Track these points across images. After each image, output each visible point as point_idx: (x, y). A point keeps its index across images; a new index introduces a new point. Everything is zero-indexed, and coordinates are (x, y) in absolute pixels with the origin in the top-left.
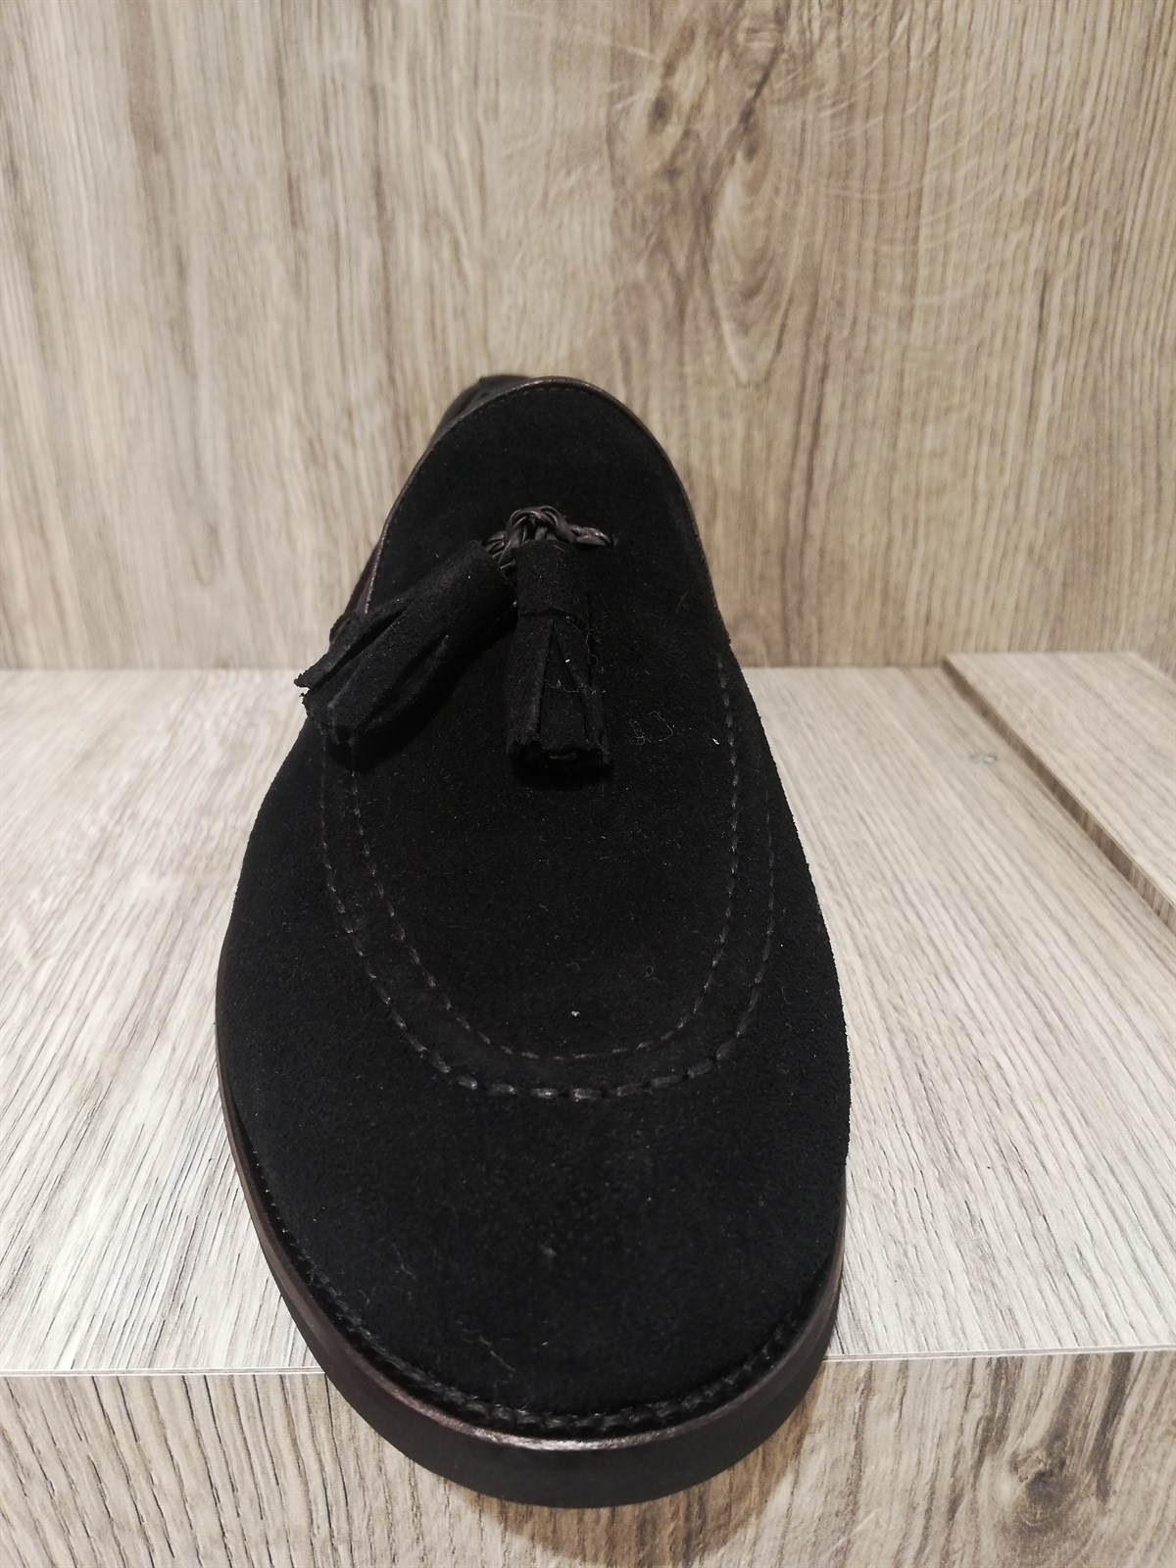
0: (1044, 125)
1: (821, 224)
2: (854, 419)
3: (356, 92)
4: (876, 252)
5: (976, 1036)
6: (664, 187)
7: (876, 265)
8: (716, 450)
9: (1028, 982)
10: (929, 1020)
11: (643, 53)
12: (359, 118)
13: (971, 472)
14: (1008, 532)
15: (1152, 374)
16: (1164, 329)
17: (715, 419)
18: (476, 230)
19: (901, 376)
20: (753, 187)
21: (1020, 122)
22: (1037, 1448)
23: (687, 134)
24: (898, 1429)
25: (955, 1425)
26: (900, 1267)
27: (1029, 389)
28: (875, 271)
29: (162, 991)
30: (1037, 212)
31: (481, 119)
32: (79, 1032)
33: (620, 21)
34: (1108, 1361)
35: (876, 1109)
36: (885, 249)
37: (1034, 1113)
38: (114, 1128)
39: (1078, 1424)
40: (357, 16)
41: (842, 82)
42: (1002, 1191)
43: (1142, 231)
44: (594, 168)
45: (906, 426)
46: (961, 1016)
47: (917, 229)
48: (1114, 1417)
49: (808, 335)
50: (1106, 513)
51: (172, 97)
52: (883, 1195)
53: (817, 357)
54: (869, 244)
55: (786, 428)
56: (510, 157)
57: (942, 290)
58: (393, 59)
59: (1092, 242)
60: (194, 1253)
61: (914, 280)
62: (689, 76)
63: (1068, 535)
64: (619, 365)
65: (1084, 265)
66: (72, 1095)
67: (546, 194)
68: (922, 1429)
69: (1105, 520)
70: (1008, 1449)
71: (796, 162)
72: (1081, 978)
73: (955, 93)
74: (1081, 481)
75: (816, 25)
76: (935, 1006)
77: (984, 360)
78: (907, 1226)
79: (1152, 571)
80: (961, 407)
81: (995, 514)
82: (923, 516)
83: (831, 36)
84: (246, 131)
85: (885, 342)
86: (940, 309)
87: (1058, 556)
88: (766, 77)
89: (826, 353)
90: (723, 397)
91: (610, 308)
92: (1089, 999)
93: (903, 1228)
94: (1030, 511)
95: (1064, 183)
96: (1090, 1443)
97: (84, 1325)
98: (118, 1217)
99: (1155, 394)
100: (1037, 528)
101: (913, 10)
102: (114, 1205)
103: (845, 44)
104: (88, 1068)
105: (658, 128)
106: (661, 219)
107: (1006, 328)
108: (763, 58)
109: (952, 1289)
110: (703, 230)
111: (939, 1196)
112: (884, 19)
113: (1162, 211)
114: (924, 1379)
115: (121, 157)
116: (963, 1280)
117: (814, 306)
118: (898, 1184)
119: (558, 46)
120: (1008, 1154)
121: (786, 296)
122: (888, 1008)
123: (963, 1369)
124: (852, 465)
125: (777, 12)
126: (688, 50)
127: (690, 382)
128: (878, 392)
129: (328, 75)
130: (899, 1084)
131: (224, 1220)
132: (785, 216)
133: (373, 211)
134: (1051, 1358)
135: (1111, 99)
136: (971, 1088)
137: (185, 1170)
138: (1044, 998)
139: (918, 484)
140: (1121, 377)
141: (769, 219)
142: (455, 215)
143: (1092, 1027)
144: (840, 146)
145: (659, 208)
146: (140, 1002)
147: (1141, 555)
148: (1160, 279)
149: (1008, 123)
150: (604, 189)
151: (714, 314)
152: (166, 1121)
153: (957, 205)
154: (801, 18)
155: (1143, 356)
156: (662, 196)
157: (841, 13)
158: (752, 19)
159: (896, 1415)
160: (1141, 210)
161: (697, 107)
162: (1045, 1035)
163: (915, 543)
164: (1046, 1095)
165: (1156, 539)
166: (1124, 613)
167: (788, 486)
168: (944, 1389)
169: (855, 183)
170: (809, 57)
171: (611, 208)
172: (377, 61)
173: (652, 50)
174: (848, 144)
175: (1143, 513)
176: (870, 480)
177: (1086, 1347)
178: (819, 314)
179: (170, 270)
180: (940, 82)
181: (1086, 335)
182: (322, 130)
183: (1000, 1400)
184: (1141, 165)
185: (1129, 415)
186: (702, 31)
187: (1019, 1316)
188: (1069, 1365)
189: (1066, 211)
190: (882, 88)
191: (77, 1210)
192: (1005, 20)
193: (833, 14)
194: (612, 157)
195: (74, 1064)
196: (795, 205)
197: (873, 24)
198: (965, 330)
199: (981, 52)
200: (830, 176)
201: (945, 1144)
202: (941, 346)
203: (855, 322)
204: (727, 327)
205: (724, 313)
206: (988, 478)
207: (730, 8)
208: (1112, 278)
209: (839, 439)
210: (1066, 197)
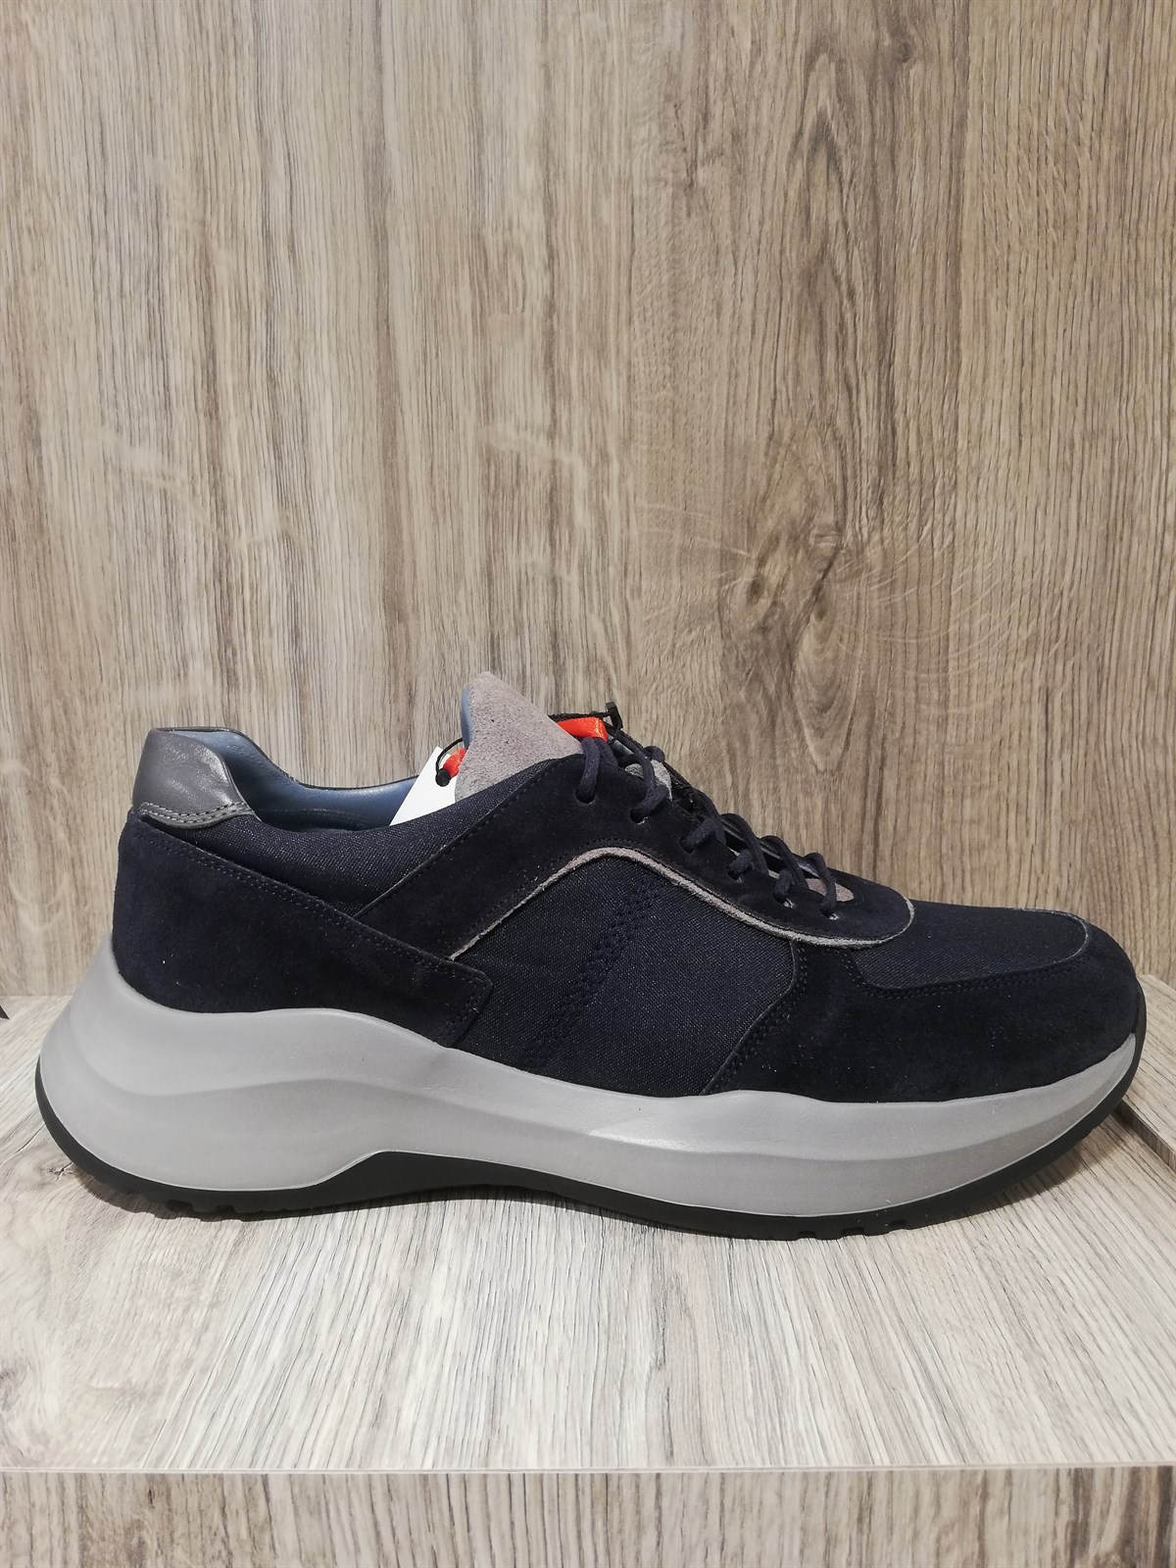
0: (1036, 591)
1: (875, 661)
2: (908, 795)
3: (541, 580)
4: (916, 678)
5: (1045, 1263)
6: (759, 638)
7: (917, 687)
8: (802, 819)
9: (1081, 1225)
10: (1008, 1251)
11: (743, 553)
12: (543, 598)
13: (1003, 834)
14: (1038, 879)
15: (1139, 758)
16: (1144, 727)
17: (801, 797)
18: (623, 670)
19: (942, 764)
20: (823, 637)
21: (1018, 587)
22: (1112, 1553)
23: (774, 603)
24: (1009, 1532)
25: (1050, 1529)
26: (1000, 1411)
27: (1042, 772)
28: (917, 691)
29: (430, 1229)
30: (1036, 648)
31: (628, 597)
32: (377, 1256)
33: (726, 532)
34: (1155, 1474)
35: (974, 1312)
36: (923, 676)
37: (1091, 1314)
38: (420, 1320)
39: (1140, 1530)
40: (544, 533)
41: (885, 566)
42: (1070, 1364)
43: (1118, 658)
44: (709, 627)
45: (949, 800)
46: (1031, 1249)
47: (947, 661)
48: (1166, 1525)
49: (869, 737)
50: (1116, 864)
51: (414, 585)
52: (983, 1367)
53: (877, 752)
54: (911, 673)
55: (855, 803)
56: (648, 621)
57: (969, 704)
58: (568, 560)
59: (1080, 669)
60: (499, 1399)
61: (947, 698)
62: (775, 566)
63: (1086, 882)
64: (727, 759)
65: (1076, 683)
66: (385, 1299)
67: (674, 645)
68: (1026, 1532)
69: (1116, 869)
70: (1092, 1552)
71: (854, 619)
72: (1121, 1222)
73: (968, 571)
74: (1092, 840)
75: (865, 531)
76: (1011, 1241)
77: (1006, 752)
78: (1003, 1386)
79: (1159, 908)
80: (991, 786)
81: (1026, 866)
82: (968, 867)
83: (876, 537)
84: (464, 606)
85: (928, 740)
86: (968, 716)
87: (1081, 898)
88: (830, 565)
89: (883, 748)
90: (806, 781)
91: (720, 721)
92: (1128, 1237)
93: (1000, 1389)
94: (1054, 864)
95: (1055, 627)
96: (1152, 1549)
97: (434, 1442)
98: (439, 1376)
99: (1143, 774)
100: (1061, 876)
101: (934, 518)
102: (435, 1369)
103: (886, 542)
104: (391, 1280)
105: (754, 600)
106: (757, 660)
107: (1021, 729)
108: (828, 553)
109: (1038, 1424)
110: (787, 667)
111: (1024, 1368)
112: (913, 525)
113: (1131, 643)
114: (1024, 1486)
115: (372, 625)
116: (1046, 1420)
117: (872, 716)
118: (993, 1359)
119: (683, 550)
120: (1074, 1342)
121: (851, 709)
122: (976, 1244)
123: (1051, 1477)
124: (909, 829)
125: (837, 523)
126: (774, 550)
127: (781, 770)
128: (925, 776)
129: (523, 571)
130: (989, 1295)
131: (515, 1379)
132: (847, 654)
133: (550, 659)
134: (1113, 1469)
135: (1084, 571)
136: (1043, 1298)
137: (479, 1347)
138: (1094, 1236)
139: (961, 841)
140: (1114, 763)
141: (836, 657)
142: (608, 660)
143: (1131, 1257)
144: (886, 608)
145: (755, 653)
146: (416, 1237)
147: (1148, 896)
148: (1136, 691)
149: (1009, 587)
150: (716, 642)
151: (797, 723)
152: (457, 1315)
153: (976, 644)
154: (854, 527)
155: (1130, 746)
156: (757, 645)
157: (883, 522)
158: (819, 528)
159: (1007, 1517)
160: (1115, 644)
161: (782, 586)
162: (1096, 1261)
163: (963, 888)
164: (1099, 1302)
165: (1159, 883)
166: (1140, 943)
167: (860, 845)
168: (1039, 1495)
169: (899, 633)
170: (861, 551)
171: (720, 653)
172: (557, 561)
173: (749, 551)
174: (892, 606)
175: (1145, 863)
176: (924, 840)
177: (1137, 1462)
178: (876, 722)
179: (403, 699)
180: (957, 563)
181: (1083, 733)
182: (517, 606)
183: (1081, 1506)
184: (1111, 614)
185: (1124, 791)
186: (784, 538)
187: (1088, 1441)
188: (1127, 1475)
189: (1060, 644)
190: (915, 569)
191: (409, 1372)
192: (1001, 522)
193: (877, 523)
194: (721, 620)
195: (380, 1279)
196: (854, 648)
197: (906, 529)
198: (989, 731)
199: (986, 543)
200: (879, 628)
201: (1026, 1334)
202: (971, 742)
203: (903, 727)
204: (807, 732)
205: (804, 722)
206: (1017, 839)
207: (804, 522)
208: (1099, 692)
209: (897, 810)
210: (1057, 637)
